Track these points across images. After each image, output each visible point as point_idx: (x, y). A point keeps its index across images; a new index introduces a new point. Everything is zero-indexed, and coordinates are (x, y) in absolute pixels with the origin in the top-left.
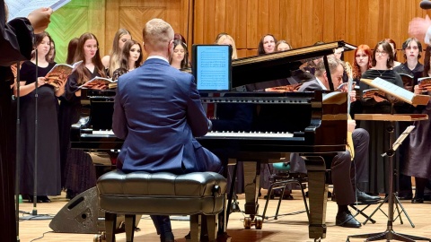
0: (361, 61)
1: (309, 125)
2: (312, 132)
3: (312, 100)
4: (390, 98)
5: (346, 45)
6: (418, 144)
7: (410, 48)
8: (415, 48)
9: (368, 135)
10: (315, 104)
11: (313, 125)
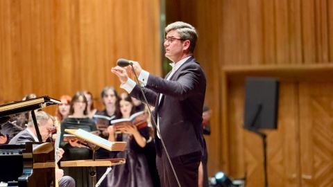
0: (64, 111)
1: (21, 174)
2: (24, 182)
3: (24, 152)
4: (91, 146)
5: (51, 100)
6: (115, 184)
7: (107, 96)
8: (112, 96)
9: (74, 182)
10: (26, 155)
11: (25, 174)
